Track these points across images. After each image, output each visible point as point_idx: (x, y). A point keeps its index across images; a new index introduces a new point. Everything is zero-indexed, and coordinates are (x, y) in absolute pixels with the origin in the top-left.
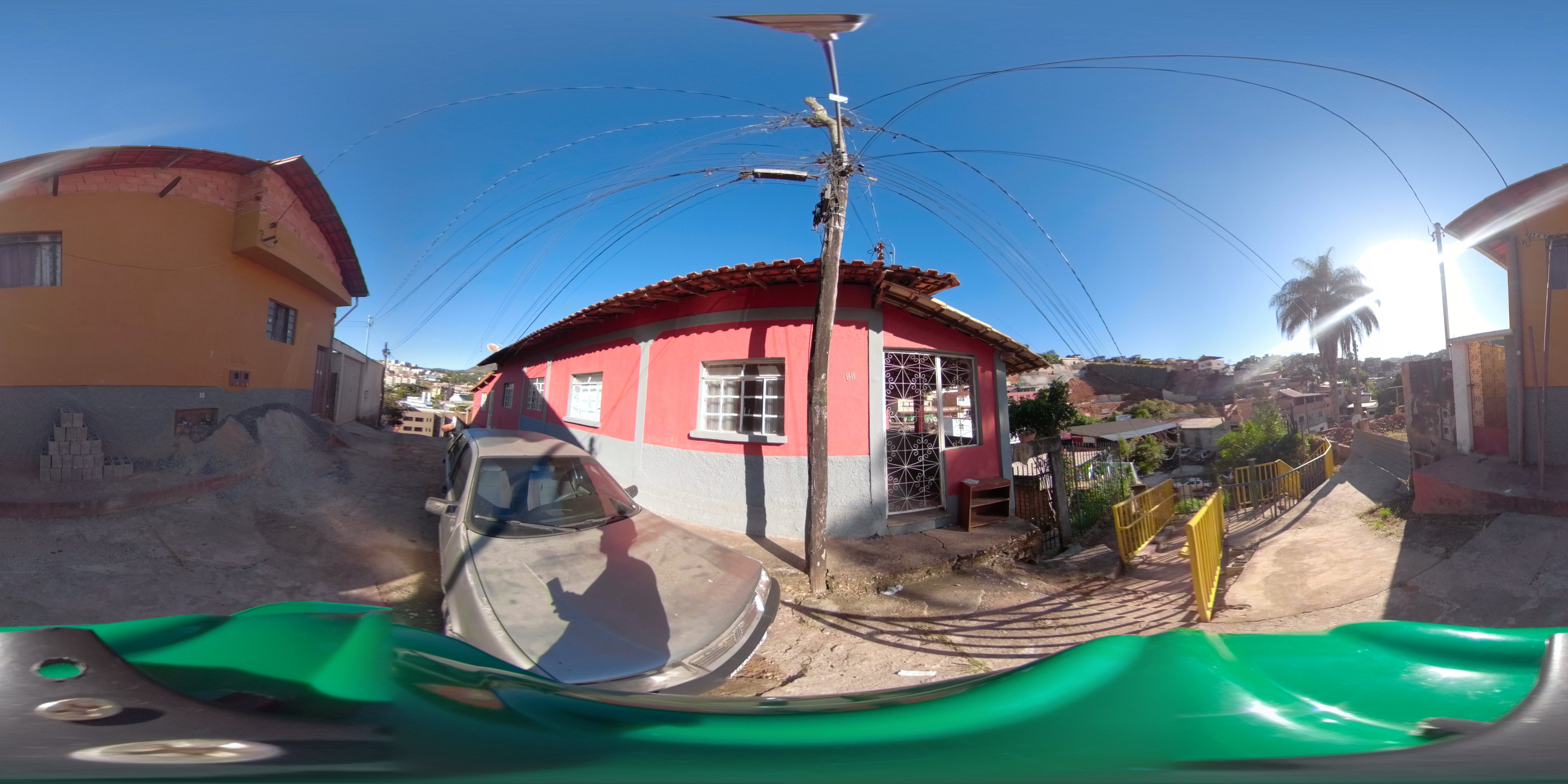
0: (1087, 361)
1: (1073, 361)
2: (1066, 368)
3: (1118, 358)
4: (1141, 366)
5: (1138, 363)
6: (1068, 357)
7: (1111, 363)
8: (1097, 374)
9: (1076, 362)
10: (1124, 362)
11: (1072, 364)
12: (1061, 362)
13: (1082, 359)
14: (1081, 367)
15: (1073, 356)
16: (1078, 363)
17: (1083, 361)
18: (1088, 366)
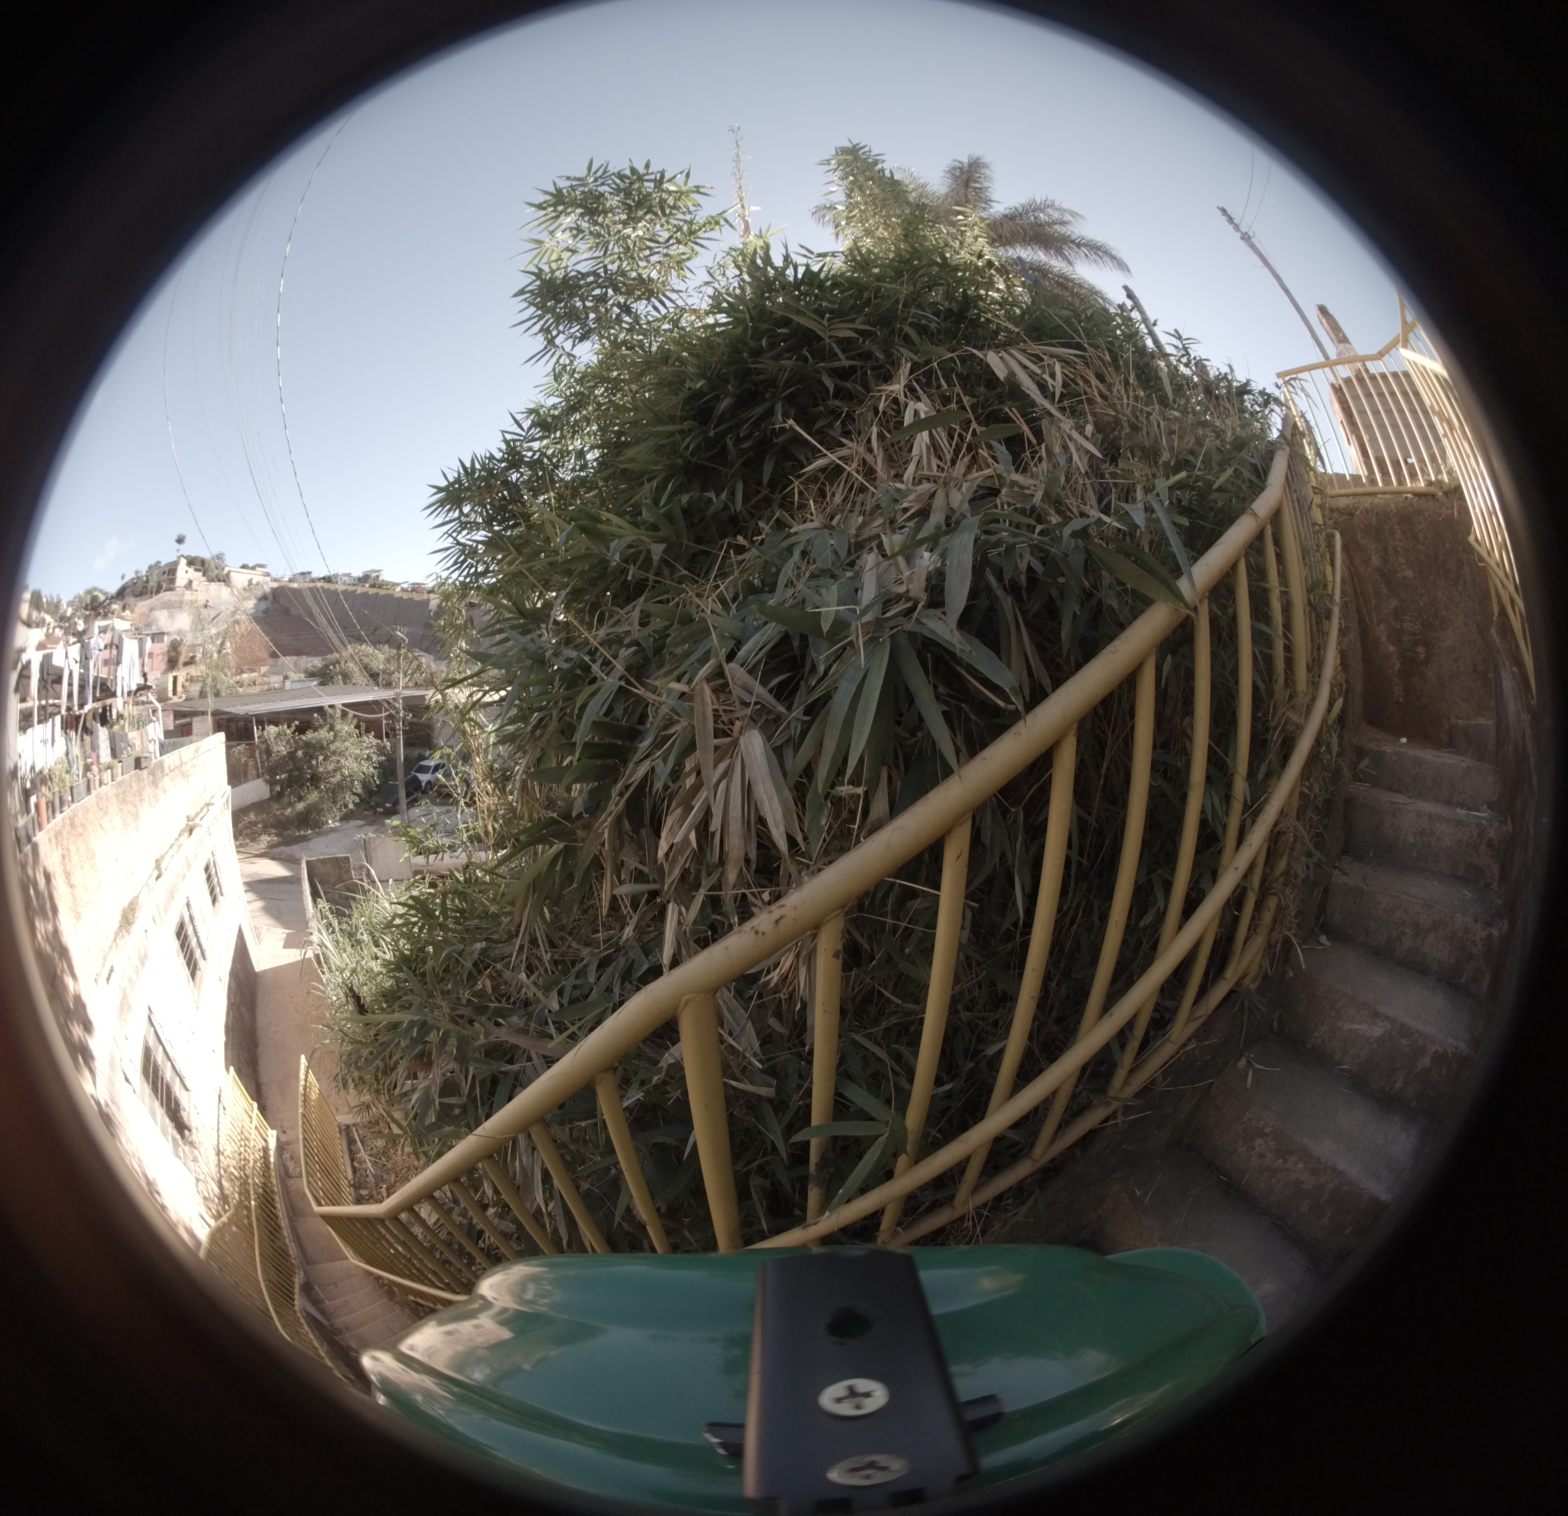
0: (275, 580)
1: (249, 577)
2: (232, 593)
3: (336, 576)
4: (377, 594)
5: (373, 586)
6: (244, 567)
7: (319, 585)
8: (287, 612)
9: (254, 582)
10: (344, 583)
11: (246, 584)
12: (225, 579)
13: (268, 575)
14: (259, 593)
15: (253, 568)
16: (258, 584)
17: (268, 579)
18: (274, 591)
